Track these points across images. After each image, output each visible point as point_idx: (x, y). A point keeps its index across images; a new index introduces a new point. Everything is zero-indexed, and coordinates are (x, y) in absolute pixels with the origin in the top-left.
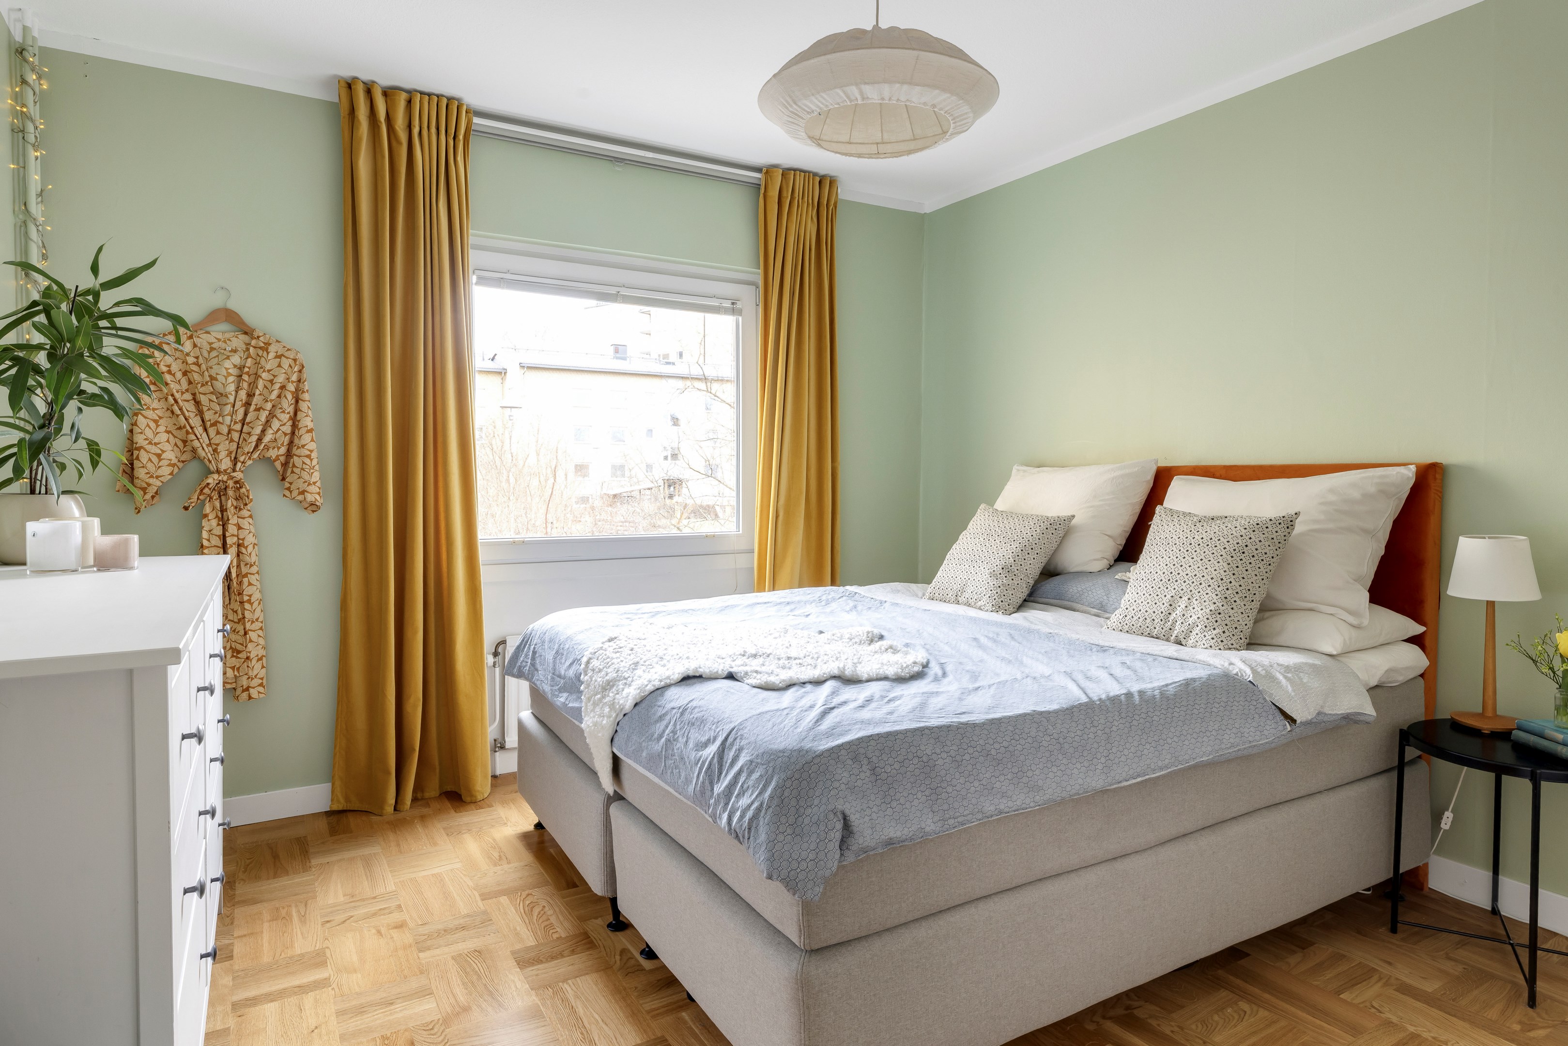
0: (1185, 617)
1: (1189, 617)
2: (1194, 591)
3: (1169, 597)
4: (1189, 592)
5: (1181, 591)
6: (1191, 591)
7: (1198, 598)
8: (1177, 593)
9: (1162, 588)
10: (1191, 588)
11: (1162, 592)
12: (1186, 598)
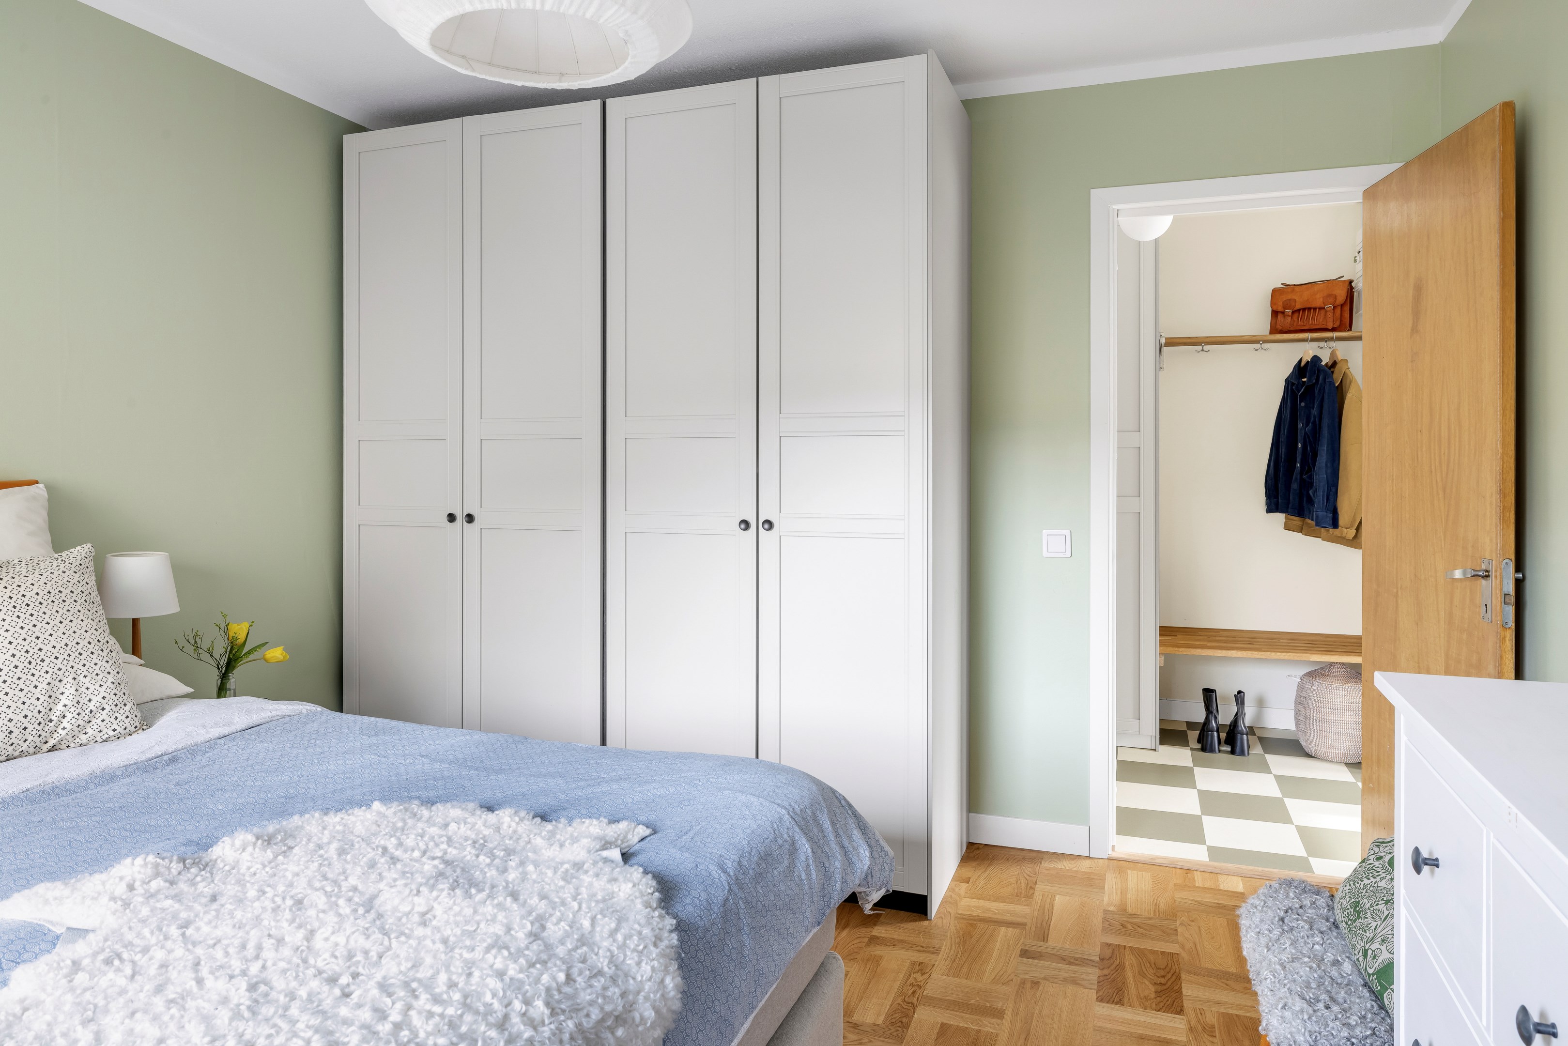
0: (81, 704)
1: (87, 702)
2: (76, 666)
3: (43, 686)
4: (70, 670)
5: (58, 673)
6: (72, 667)
7: (86, 673)
8: (55, 676)
9: (24, 677)
10: (71, 663)
11: (28, 683)
12: (70, 679)
